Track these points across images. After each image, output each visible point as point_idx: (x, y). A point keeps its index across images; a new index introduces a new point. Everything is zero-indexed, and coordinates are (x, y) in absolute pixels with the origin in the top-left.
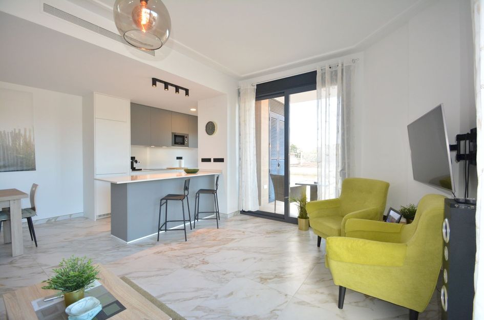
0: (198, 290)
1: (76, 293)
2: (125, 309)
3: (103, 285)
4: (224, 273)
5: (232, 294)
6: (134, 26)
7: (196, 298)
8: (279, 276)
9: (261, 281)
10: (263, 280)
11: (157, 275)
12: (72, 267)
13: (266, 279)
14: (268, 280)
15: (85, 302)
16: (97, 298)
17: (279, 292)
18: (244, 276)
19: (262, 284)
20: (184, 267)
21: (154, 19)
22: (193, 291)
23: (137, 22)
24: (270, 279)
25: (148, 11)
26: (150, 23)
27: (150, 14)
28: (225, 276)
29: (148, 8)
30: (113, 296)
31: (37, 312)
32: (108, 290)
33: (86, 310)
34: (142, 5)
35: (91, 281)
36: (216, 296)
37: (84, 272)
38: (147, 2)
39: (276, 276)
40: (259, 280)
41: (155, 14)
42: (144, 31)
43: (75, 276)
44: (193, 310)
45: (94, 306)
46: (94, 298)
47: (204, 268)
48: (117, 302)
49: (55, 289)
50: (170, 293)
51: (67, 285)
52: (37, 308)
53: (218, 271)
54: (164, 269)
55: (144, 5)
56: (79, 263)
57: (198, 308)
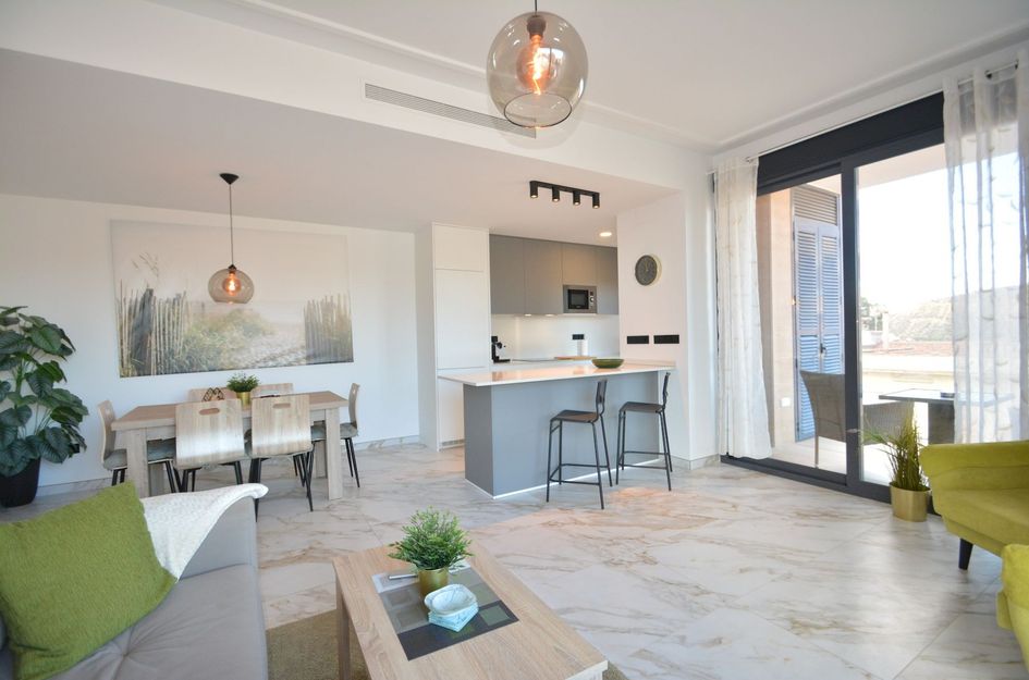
0: (638, 615)
1: (437, 574)
2: (517, 620)
3: (475, 569)
4: (697, 591)
5: (719, 641)
6: (520, 88)
7: (638, 631)
8: (842, 626)
9: (793, 628)
10: (799, 625)
11: (554, 568)
12: (431, 526)
13: (806, 626)
14: (814, 631)
15: (451, 593)
16: (470, 589)
17: (847, 664)
18: (746, 608)
19: (797, 634)
20: (605, 563)
21: (557, 63)
22: (630, 617)
23: (525, 79)
24: (818, 628)
25: (546, 51)
26: (549, 73)
27: (551, 57)
28: (697, 599)
29: (544, 46)
30: (492, 592)
31: (381, 595)
32: (485, 580)
33: (455, 608)
34: (534, 44)
35: (459, 557)
36: (683, 639)
37: (447, 539)
38: (541, 35)
39: (835, 624)
40: (787, 624)
41: (559, 55)
42: (538, 92)
43: (435, 544)
44: (632, 656)
45: (466, 603)
46: (465, 589)
47: (649, 571)
48: (500, 604)
49: (408, 561)
50: (583, 609)
51: (425, 557)
52: (381, 589)
53: (679, 584)
54: (565, 559)
55: (536, 41)
56: (440, 522)
57: (642, 654)
